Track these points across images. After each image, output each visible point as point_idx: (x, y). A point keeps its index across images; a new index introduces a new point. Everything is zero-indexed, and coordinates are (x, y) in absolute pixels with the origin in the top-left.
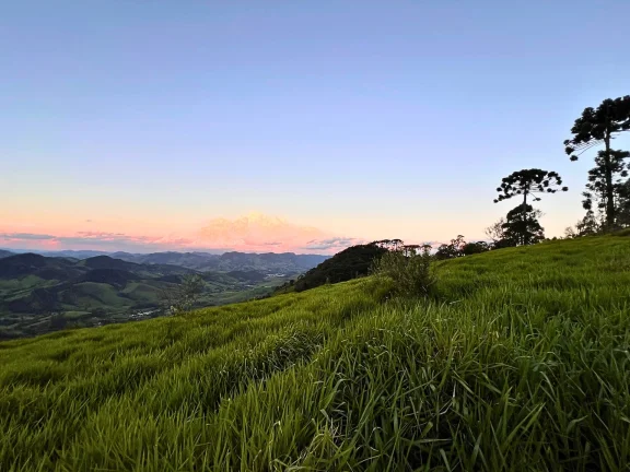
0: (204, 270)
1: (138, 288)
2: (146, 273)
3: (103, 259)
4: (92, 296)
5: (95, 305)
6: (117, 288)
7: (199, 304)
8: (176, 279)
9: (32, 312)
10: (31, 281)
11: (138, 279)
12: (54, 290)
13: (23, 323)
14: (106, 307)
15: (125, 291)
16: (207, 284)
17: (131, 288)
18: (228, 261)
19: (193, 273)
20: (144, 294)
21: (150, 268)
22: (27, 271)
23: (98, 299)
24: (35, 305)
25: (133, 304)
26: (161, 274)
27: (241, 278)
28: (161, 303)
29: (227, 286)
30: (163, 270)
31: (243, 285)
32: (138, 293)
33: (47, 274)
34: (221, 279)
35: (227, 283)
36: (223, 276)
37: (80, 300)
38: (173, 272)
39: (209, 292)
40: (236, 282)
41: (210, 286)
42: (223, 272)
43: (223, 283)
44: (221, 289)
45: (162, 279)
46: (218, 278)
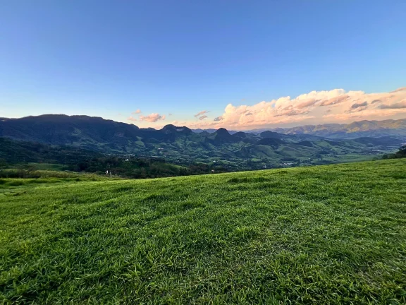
1: (285, 149)
2: (290, 140)
3: (268, 132)
4: (263, 152)
5: (264, 157)
6: (274, 149)
7: (325, 161)
8: (308, 144)
9: (242, 157)
10: (241, 144)
11: (284, 143)
12: (249, 148)
13: (240, 161)
14: (268, 158)
15: (278, 150)
16: (334, 148)
17: (281, 148)
19: (322, 139)
20: (288, 152)
21: (293, 137)
22: (240, 140)
23: (266, 154)
24: (243, 154)
25: (282, 157)
26: (299, 140)
27: (369, 144)
28: (298, 158)
29: (353, 150)
30: (300, 137)
31: (372, 149)
32: (285, 151)
33: (246, 141)
34: (347, 144)
35: (353, 148)
36: (349, 141)
37: (258, 154)
38: (308, 139)
39: (335, 153)
40: (363, 147)
41: (336, 149)
42: (350, 138)
43: (349, 147)
44: (346, 152)
45: (299, 144)
46: (344, 143)
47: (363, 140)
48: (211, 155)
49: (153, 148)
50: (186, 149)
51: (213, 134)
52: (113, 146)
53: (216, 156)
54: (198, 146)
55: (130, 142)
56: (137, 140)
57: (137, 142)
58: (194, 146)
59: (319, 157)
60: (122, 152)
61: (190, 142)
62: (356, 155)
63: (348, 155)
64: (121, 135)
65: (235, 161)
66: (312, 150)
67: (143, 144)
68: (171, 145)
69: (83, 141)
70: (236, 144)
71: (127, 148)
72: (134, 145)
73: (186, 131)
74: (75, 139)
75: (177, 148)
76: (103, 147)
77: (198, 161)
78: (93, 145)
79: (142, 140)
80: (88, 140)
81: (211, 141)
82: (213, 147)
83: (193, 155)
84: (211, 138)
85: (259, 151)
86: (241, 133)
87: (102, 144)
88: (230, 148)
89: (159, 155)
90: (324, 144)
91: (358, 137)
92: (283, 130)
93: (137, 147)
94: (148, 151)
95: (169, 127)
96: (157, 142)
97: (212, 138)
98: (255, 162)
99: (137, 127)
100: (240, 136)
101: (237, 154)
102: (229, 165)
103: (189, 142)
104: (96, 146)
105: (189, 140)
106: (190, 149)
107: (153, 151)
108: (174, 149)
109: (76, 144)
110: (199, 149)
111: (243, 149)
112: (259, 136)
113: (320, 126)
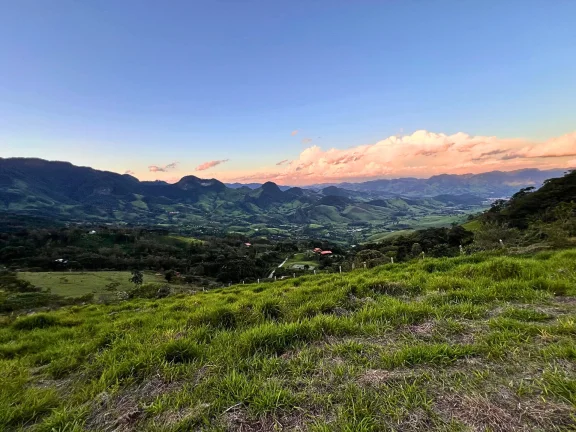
0: (409, 195)
1: (353, 210)
2: (359, 198)
3: (332, 189)
4: (325, 215)
5: (327, 221)
6: (339, 210)
7: (402, 225)
8: (381, 203)
9: (296, 222)
10: (296, 204)
11: (352, 202)
12: (307, 209)
13: (294, 229)
14: (333, 223)
15: (345, 212)
16: (411, 208)
17: (348, 209)
18: (436, 184)
19: (398, 197)
20: (358, 215)
21: (363, 194)
22: (295, 198)
23: (329, 217)
24: (298, 219)
25: (349, 221)
26: (371, 199)
27: (450, 202)
28: (369, 222)
29: (433, 211)
30: (373, 195)
31: (452, 209)
32: (353, 214)
33: (303, 200)
34: (426, 203)
35: (432, 208)
36: (428, 200)
37: (319, 217)
38: (381, 197)
39: (413, 215)
40: (443, 206)
41: (414, 209)
42: (428, 196)
43: (427, 207)
44: (425, 213)
45: (371, 203)
46: (422, 202)
47: (442, 198)
48: (253, 220)
49: (163, 212)
50: (216, 213)
51: (257, 190)
52: (88, 209)
53: (261, 222)
54: (235, 207)
55: (122, 203)
56: (135, 199)
57: (133, 203)
58: (228, 207)
59: (394, 219)
60: (106, 218)
61: (223, 202)
62: (437, 217)
63: (428, 217)
64: (105, 191)
65: (286, 228)
66: (385, 210)
67: (145, 205)
68: (191, 207)
69: (30, 201)
70: (290, 205)
71: (117, 213)
72: (129, 208)
73: (216, 186)
74: (16, 198)
75: (201, 211)
76: (70, 211)
77: (233, 229)
78: (51, 209)
79: (144, 200)
80: (42, 201)
81: (254, 201)
82: (256, 208)
83: (226, 221)
84: (254, 195)
85: (321, 214)
86: (297, 190)
87: (68, 207)
88: (281, 210)
89: (171, 222)
90: (401, 203)
91: (437, 194)
92: (351, 185)
93: (134, 211)
94: (153, 216)
95: (190, 180)
96: (170, 203)
97: (256, 195)
98: (314, 230)
99: (137, 180)
100: (295, 193)
101: (291, 219)
102: (278, 235)
103: (220, 202)
104: (58, 210)
105: (222, 199)
106: (222, 212)
107: (162, 217)
108: (196, 212)
109: (15, 207)
110: (236, 213)
111: (299, 211)
112: (320, 193)
113: (395, 181)
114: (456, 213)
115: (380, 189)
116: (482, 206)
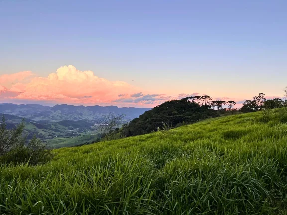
0: (37, 119)
16: (41, 132)
18: (59, 112)
19: (28, 121)
27: (70, 127)
29: (58, 134)
31: (73, 132)
34: (53, 127)
35: (58, 131)
36: (54, 124)
39: (43, 138)
40: (66, 130)
41: (43, 133)
42: (54, 121)
43: (54, 130)
44: (53, 136)
46: (50, 127)
47: (65, 123)
62: (62, 139)
63: (56, 139)
90: (30, 127)
91: (60, 120)
113: (22, 106)
114: (75, 135)
115: (8, 112)
116: (91, 130)
